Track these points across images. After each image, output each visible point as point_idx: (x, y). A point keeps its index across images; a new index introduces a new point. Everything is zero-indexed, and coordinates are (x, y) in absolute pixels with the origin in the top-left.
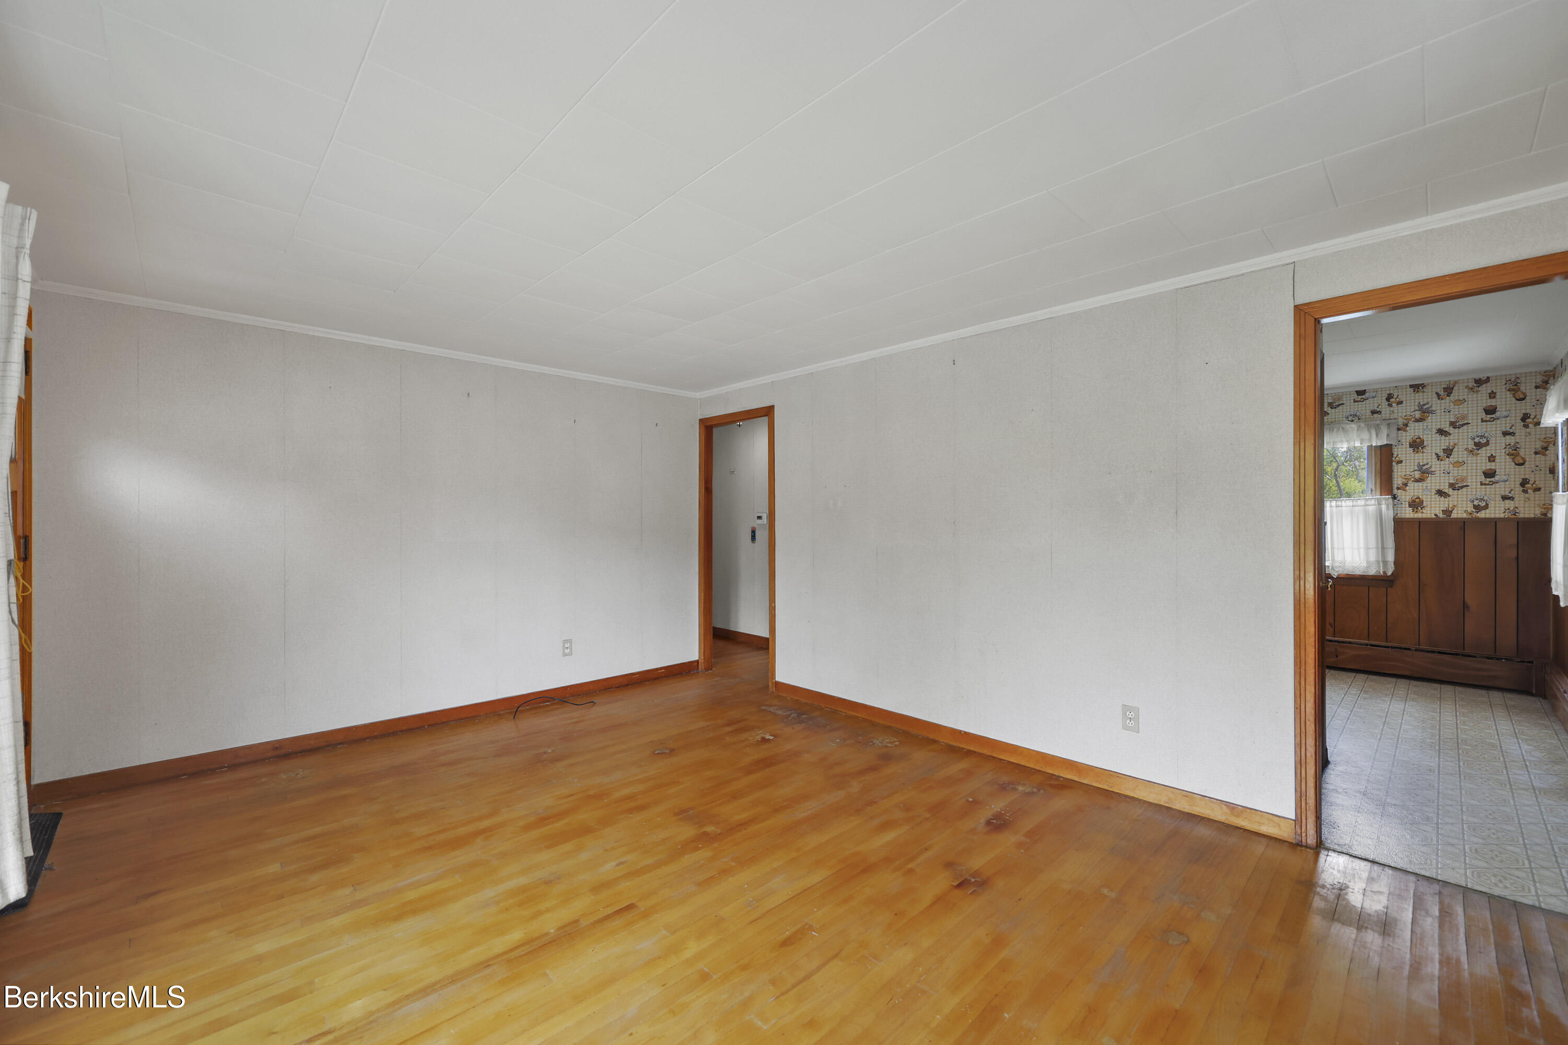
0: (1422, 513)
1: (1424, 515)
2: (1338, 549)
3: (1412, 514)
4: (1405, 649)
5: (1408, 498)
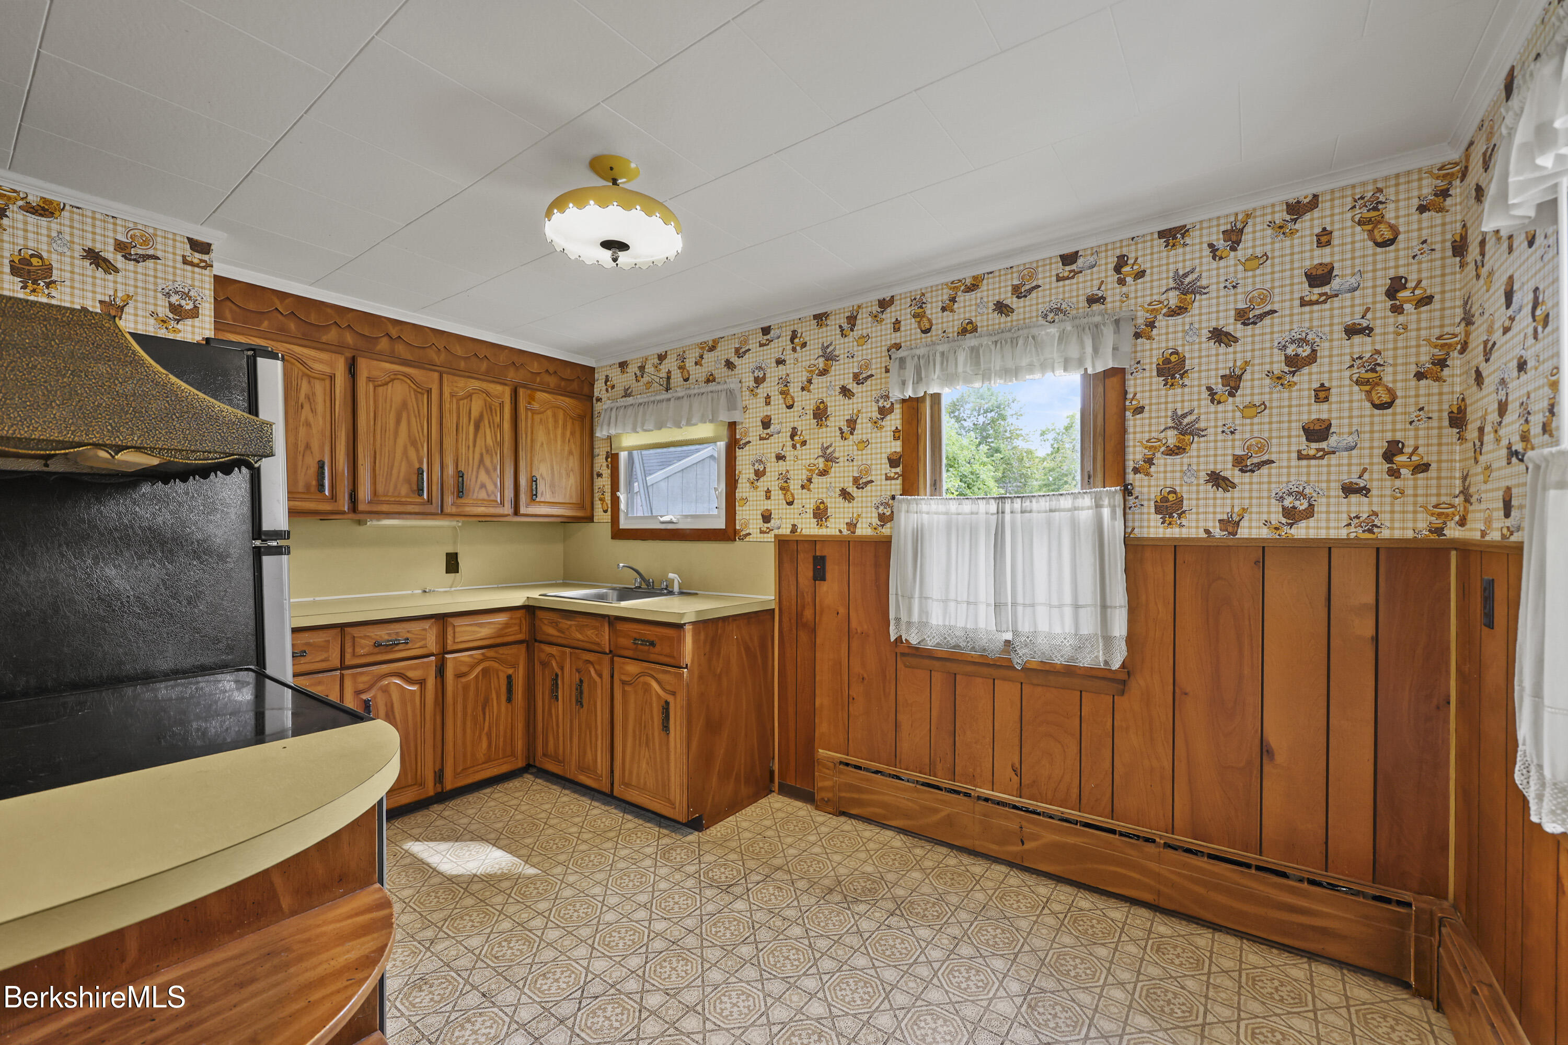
0: (1181, 526)
1: (1184, 530)
2: (1024, 605)
3: (1161, 530)
4: (1147, 840)
5: (1154, 493)
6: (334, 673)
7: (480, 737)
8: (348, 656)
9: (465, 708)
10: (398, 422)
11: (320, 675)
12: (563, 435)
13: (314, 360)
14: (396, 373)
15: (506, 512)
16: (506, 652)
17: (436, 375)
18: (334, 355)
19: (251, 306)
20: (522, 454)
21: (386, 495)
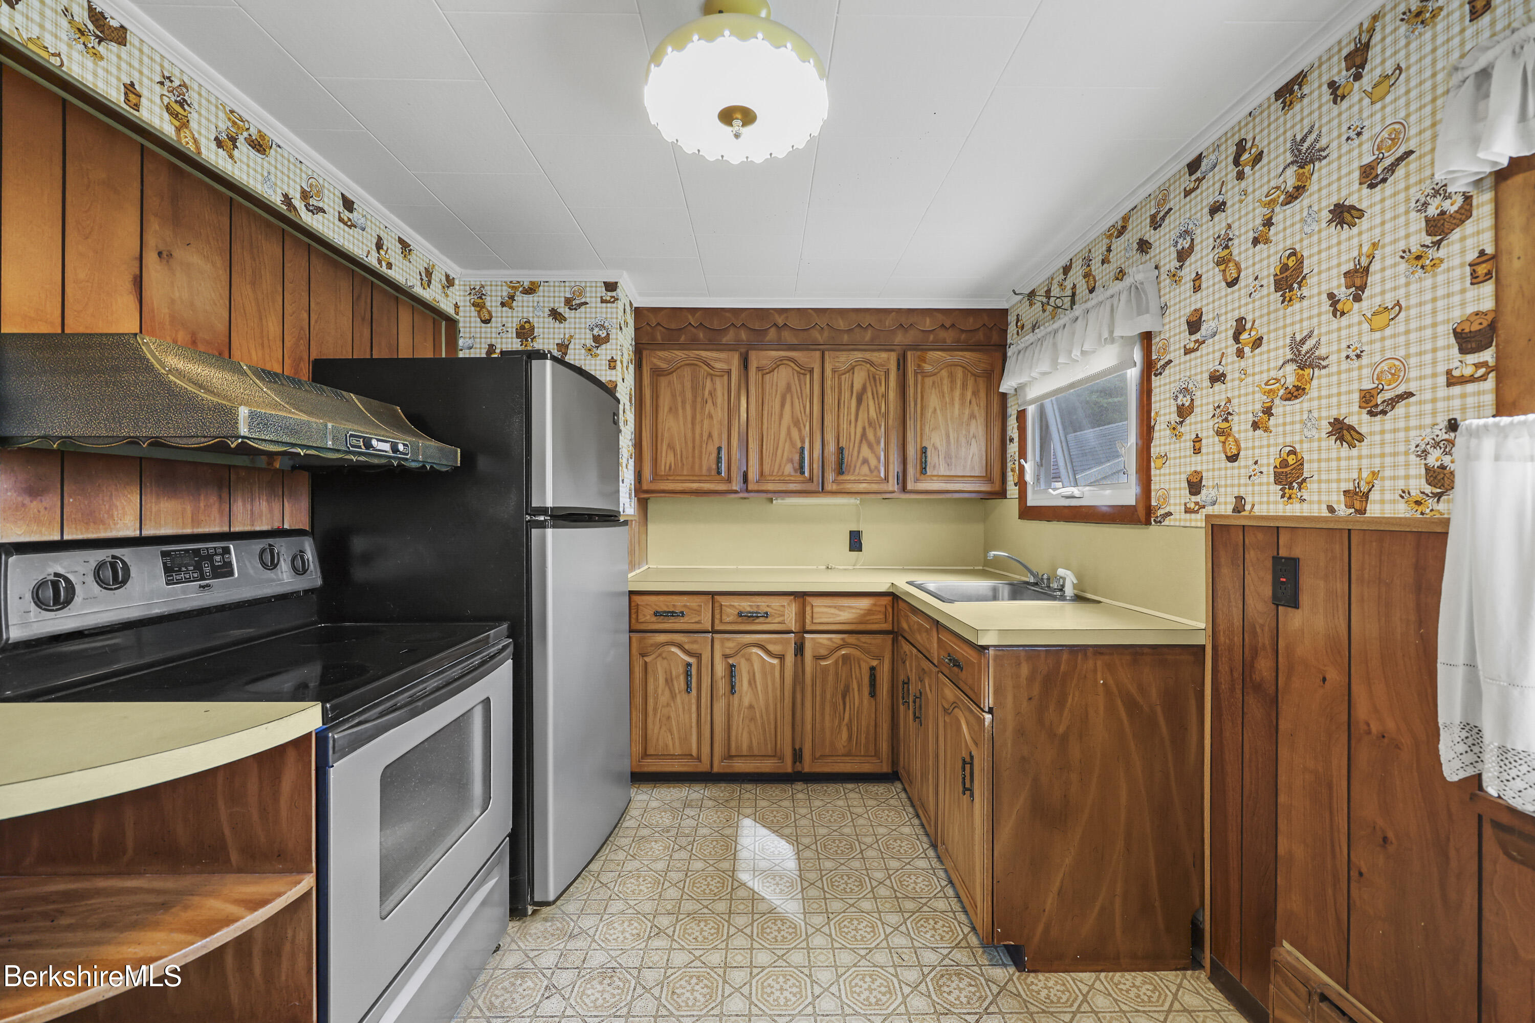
6: (706, 635)
7: (840, 725)
8: (717, 621)
9: (824, 692)
10: (783, 405)
11: (696, 635)
12: (963, 396)
13: (717, 360)
14: (782, 359)
15: (891, 489)
16: (869, 641)
17: (818, 354)
18: (730, 353)
19: (673, 326)
20: (910, 424)
21: (772, 475)
